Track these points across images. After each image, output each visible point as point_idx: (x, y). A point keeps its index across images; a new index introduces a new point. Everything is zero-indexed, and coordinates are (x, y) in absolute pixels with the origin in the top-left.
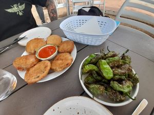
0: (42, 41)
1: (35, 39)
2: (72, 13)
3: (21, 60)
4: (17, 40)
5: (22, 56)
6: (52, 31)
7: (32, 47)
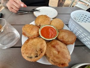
0: (49, 20)
1: (45, 16)
2: (73, 7)
3: (28, 28)
4: (34, 10)
5: (31, 24)
6: (58, 14)
7: (40, 21)
